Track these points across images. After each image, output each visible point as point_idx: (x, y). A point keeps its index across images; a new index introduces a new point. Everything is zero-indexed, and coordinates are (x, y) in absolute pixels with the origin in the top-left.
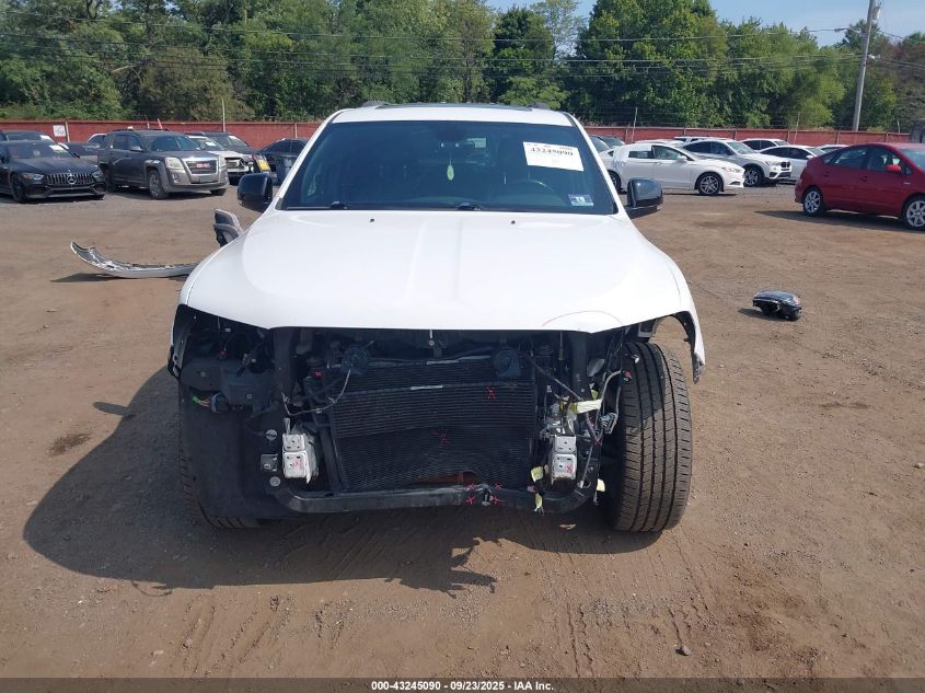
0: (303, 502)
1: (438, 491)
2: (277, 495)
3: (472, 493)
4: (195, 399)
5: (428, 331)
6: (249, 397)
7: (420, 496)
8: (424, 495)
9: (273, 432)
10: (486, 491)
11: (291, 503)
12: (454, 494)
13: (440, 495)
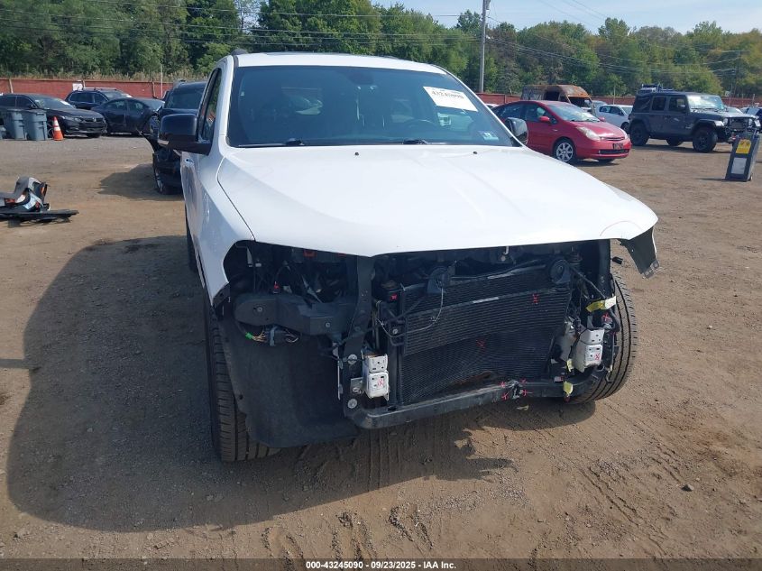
0: (374, 419)
1: (481, 391)
2: (353, 416)
3: (507, 390)
4: (249, 335)
5: (505, 247)
6: (328, 325)
7: (466, 399)
8: (470, 397)
9: (353, 356)
10: (517, 386)
11: (363, 423)
12: (493, 393)
13: (482, 396)
